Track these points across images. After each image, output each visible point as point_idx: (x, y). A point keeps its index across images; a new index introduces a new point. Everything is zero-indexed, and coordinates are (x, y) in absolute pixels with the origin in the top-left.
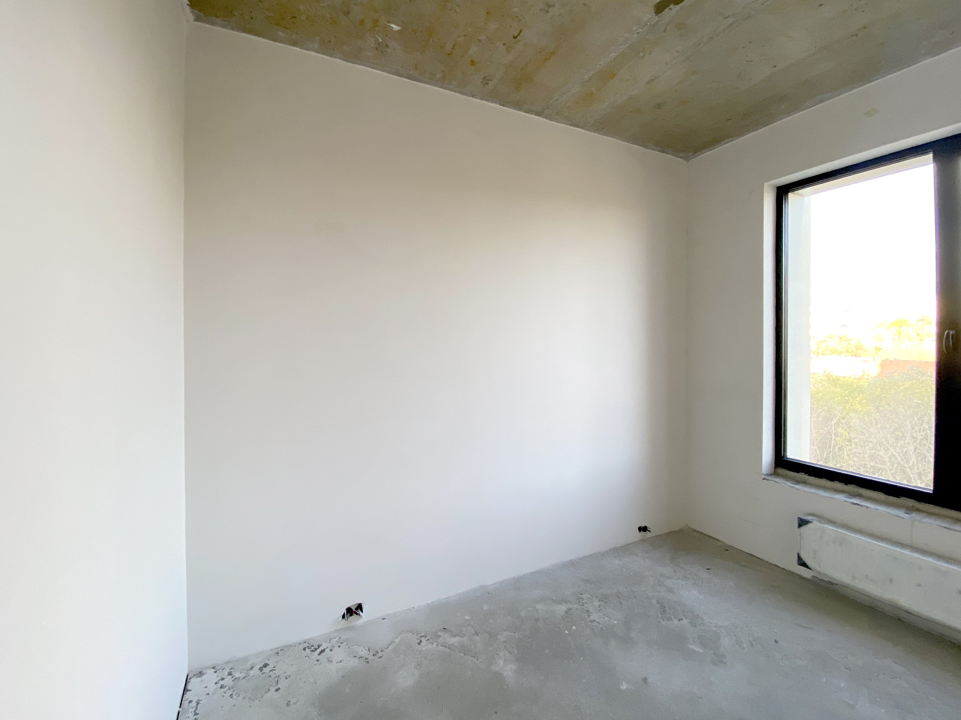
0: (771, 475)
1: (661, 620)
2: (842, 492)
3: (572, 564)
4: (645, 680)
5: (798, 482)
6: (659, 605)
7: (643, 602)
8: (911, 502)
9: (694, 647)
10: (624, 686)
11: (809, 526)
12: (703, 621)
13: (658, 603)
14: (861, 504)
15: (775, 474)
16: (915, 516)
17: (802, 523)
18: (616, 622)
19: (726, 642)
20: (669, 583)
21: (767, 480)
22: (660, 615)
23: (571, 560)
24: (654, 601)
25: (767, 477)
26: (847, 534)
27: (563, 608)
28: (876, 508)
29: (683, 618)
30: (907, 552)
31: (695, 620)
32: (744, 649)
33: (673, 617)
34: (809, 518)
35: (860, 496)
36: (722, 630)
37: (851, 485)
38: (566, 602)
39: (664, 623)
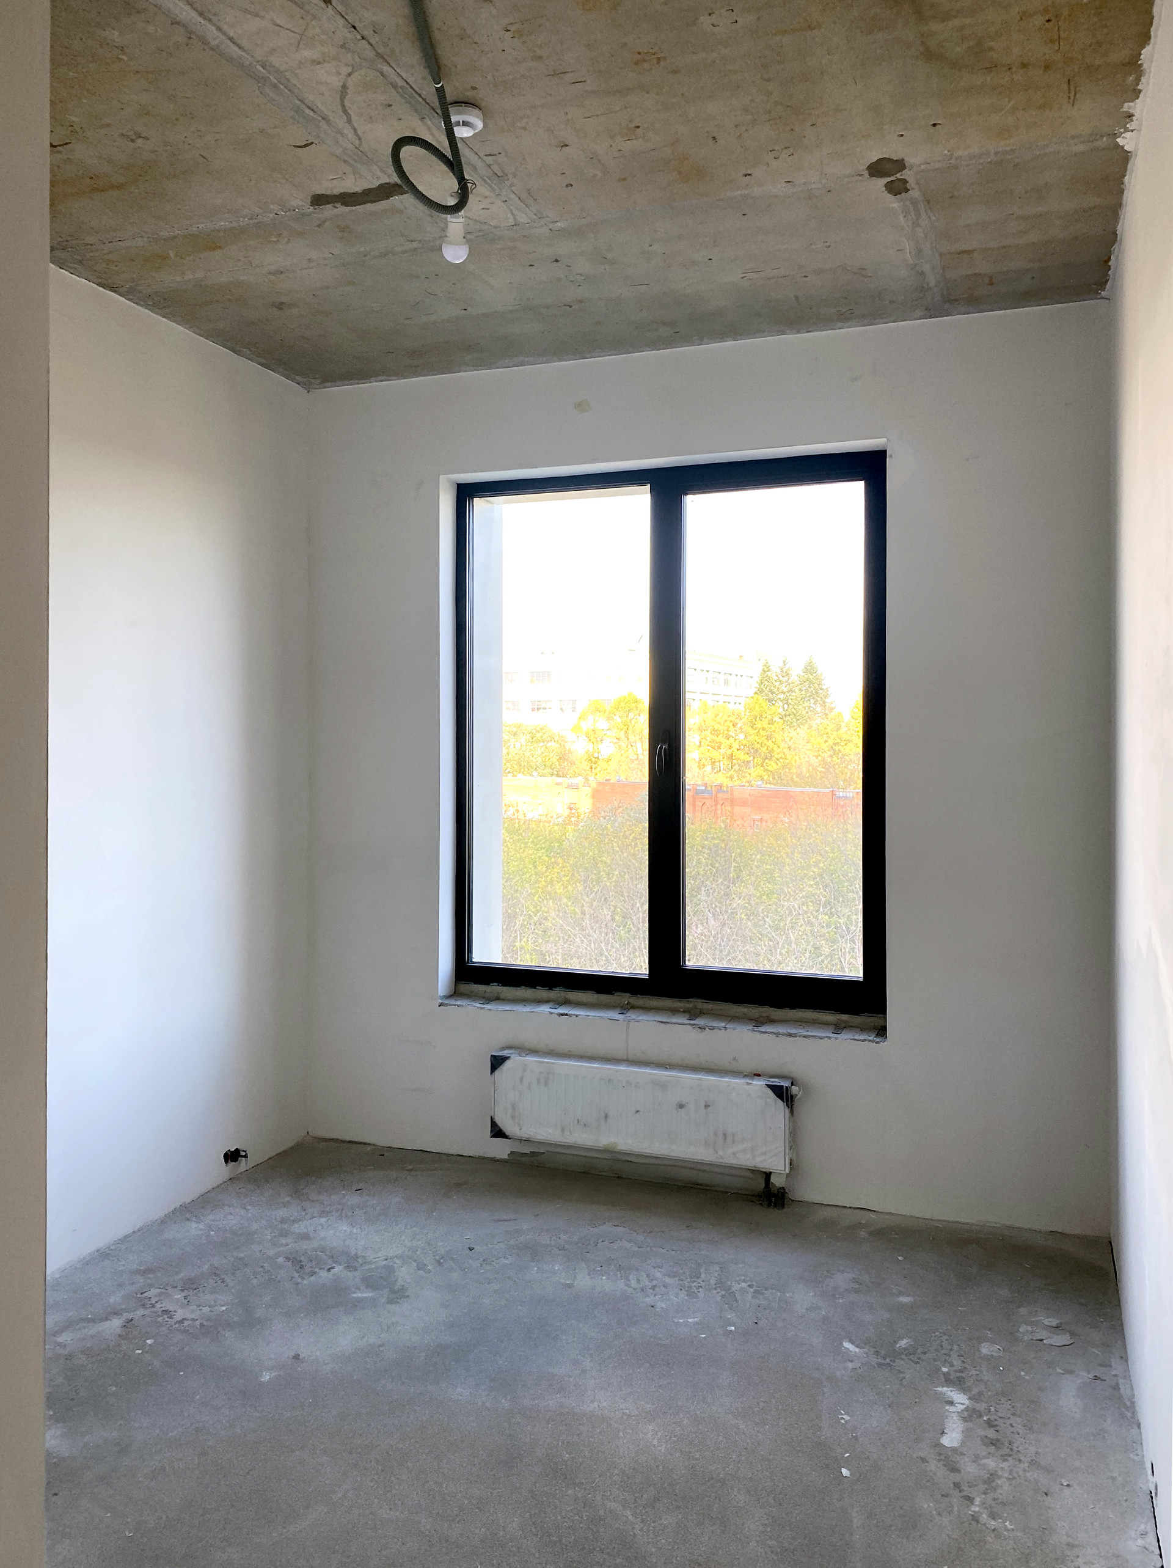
0: (450, 996)
1: (300, 1280)
2: (546, 1001)
3: (103, 1255)
4: (296, 1357)
5: (489, 1000)
6: (290, 1263)
7: (262, 1267)
8: (625, 998)
9: (359, 1295)
10: (266, 1377)
11: (507, 1065)
12: (365, 1259)
13: (288, 1259)
14: (570, 1013)
15: (455, 993)
16: (632, 1015)
17: (497, 1062)
18: (224, 1308)
19: (404, 1274)
20: (298, 1228)
21: (446, 1005)
22: (297, 1275)
23: (98, 1251)
24: (281, 1260)
25: (446, 1002)
26: (553, 1063)
27: (116, 1323)
28: (587, 1014)
29: (334, 1265)
30: (622, 1068)
31: (352, 1262)
32: (429, 1271)
33: (317, 1270)
34: (505, 1053)
35: (566, 1002)
36: (396, 1261)
37: (557, 989)
38: (116, 1314)
39: (305, 1282)
